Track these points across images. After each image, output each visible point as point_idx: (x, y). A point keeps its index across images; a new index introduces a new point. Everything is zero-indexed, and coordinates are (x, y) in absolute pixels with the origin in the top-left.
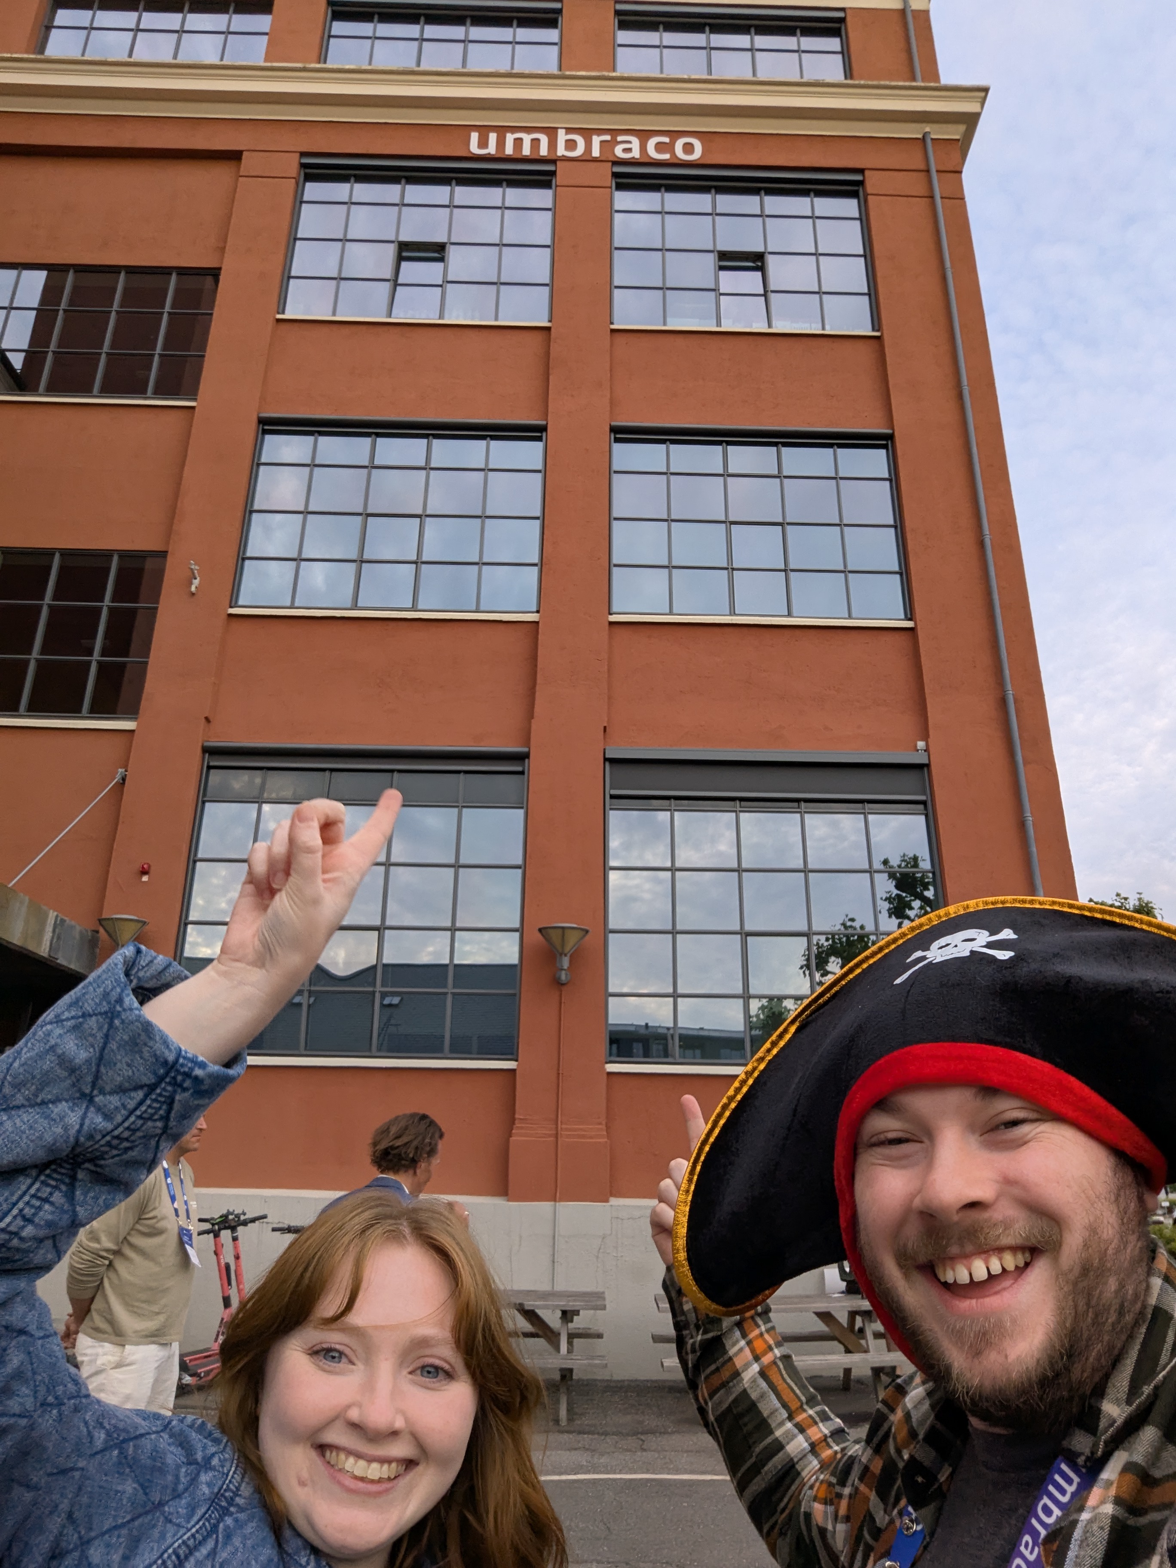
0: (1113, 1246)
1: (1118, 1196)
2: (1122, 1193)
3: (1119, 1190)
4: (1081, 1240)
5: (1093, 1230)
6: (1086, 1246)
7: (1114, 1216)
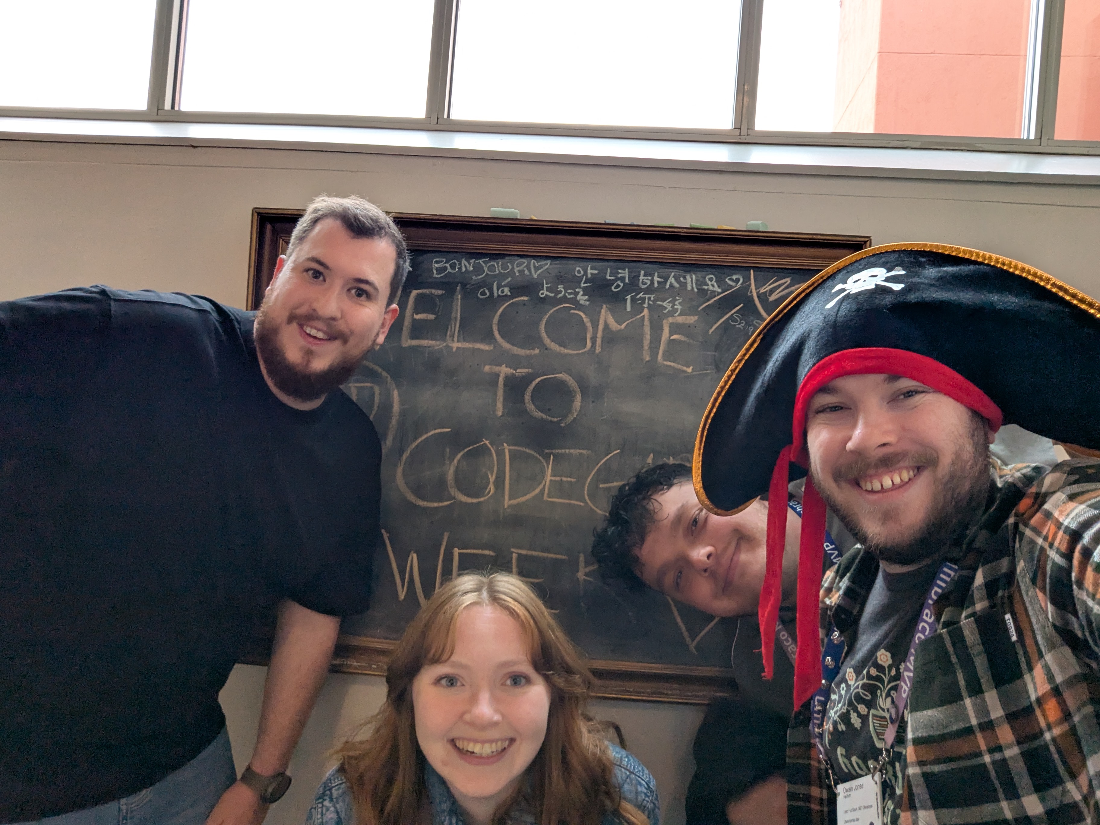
0: (969, 463)
1: (973, 435)
2: (976, 433)
3: (974, 431)
4: (951, 460)
5: (958, 455)
6: (953, 464)
7: (971, 447)
